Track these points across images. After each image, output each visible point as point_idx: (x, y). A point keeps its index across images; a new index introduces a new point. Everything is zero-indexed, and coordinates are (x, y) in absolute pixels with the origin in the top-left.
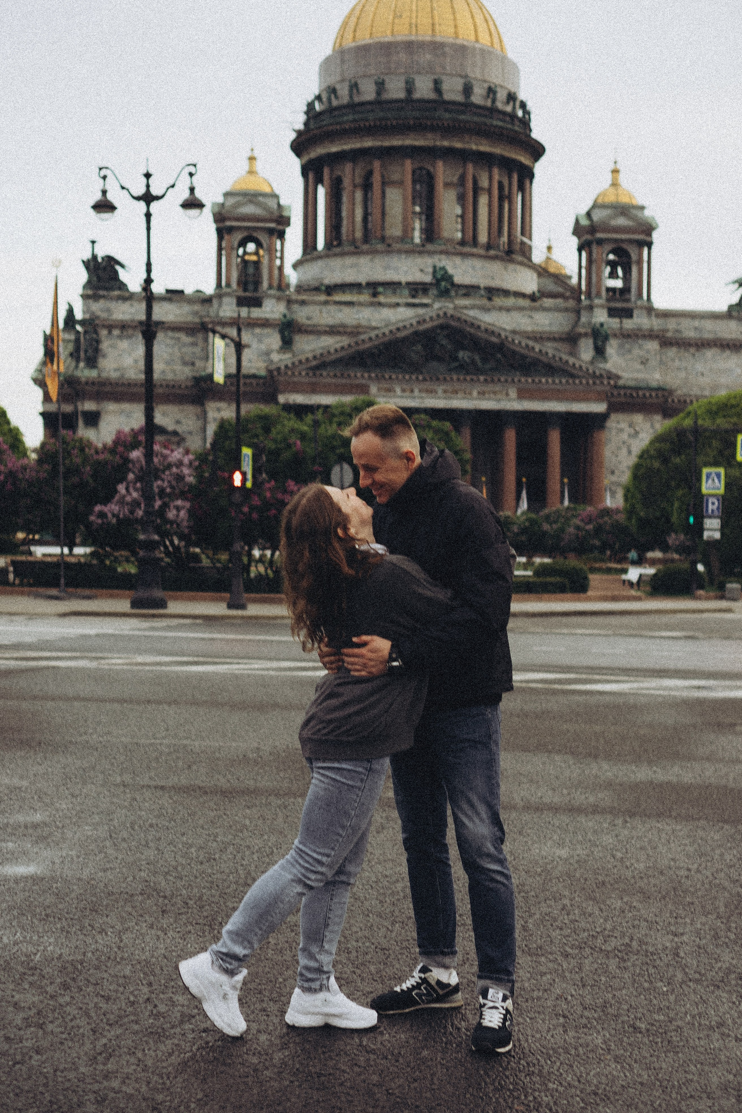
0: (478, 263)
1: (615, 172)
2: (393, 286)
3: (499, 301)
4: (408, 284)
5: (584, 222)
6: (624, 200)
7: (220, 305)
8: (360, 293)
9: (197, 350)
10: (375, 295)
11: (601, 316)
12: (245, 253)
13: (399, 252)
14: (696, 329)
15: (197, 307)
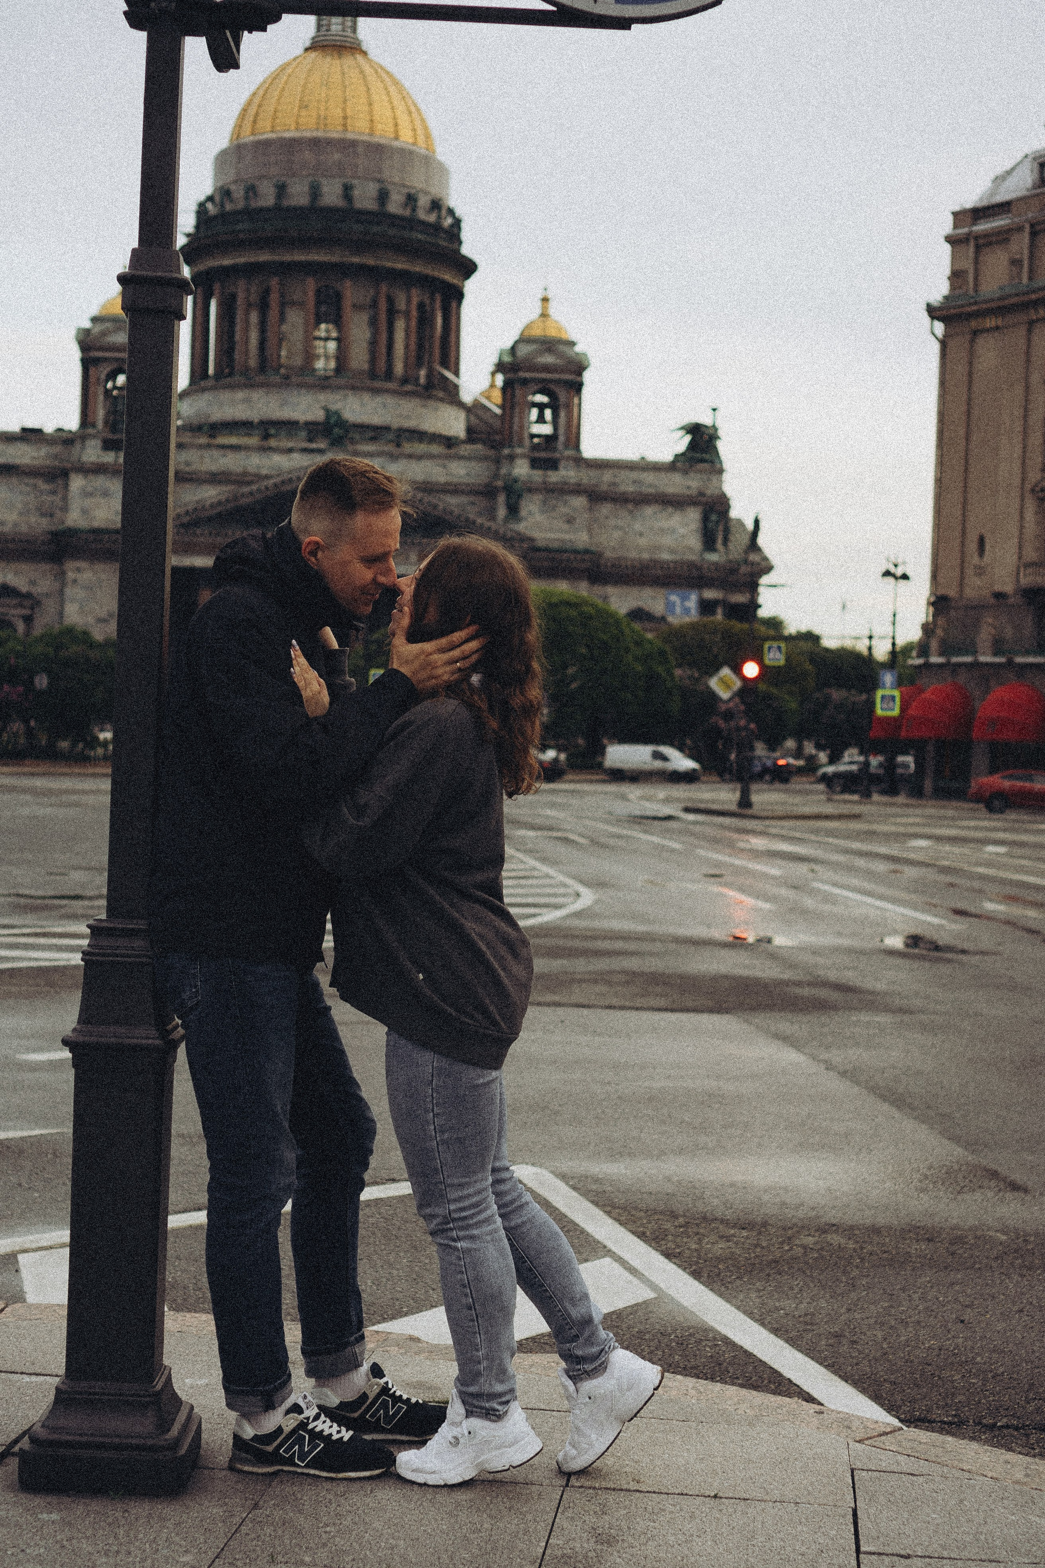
0: (390, 400)
1: (545, 300)
2: (289, 426)
3: (408, 447)
4: (307, 424)
5: (507, 359)
6: (552, 333)
7: (83, 448)
8: (249, 435)
9: (57, 499)
10: (266, 437)
11: (521, 469)
12: (115, 387)
13: (300, 386)
14: (634, 482)
15: (58, 449)
